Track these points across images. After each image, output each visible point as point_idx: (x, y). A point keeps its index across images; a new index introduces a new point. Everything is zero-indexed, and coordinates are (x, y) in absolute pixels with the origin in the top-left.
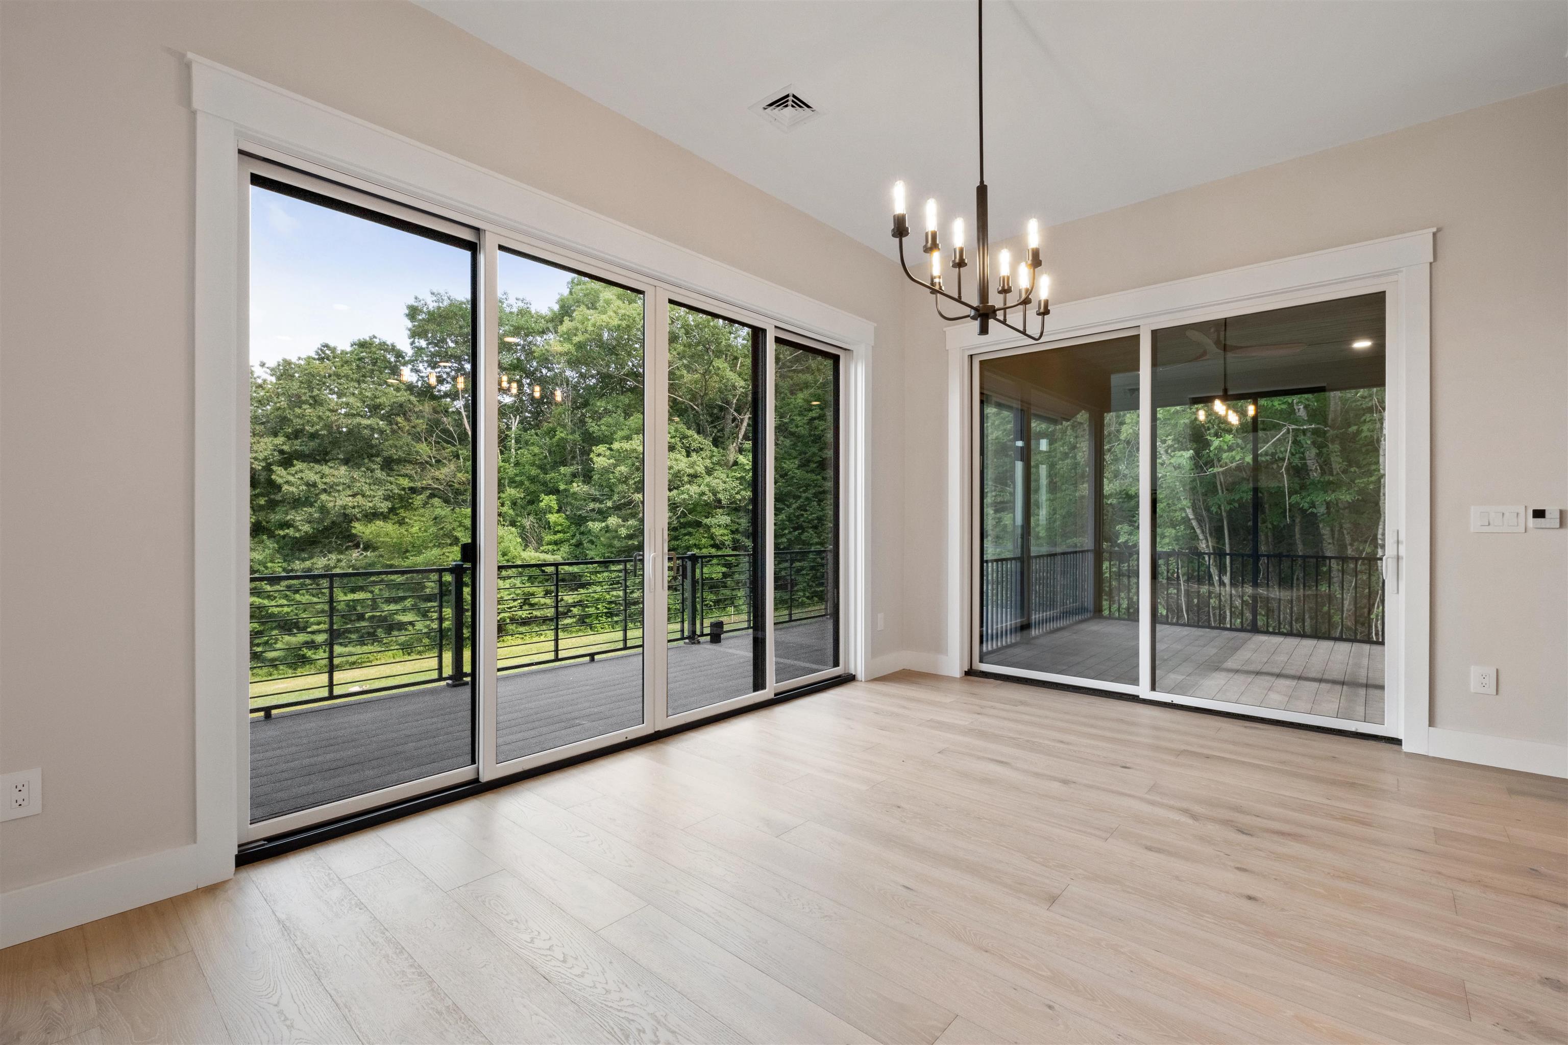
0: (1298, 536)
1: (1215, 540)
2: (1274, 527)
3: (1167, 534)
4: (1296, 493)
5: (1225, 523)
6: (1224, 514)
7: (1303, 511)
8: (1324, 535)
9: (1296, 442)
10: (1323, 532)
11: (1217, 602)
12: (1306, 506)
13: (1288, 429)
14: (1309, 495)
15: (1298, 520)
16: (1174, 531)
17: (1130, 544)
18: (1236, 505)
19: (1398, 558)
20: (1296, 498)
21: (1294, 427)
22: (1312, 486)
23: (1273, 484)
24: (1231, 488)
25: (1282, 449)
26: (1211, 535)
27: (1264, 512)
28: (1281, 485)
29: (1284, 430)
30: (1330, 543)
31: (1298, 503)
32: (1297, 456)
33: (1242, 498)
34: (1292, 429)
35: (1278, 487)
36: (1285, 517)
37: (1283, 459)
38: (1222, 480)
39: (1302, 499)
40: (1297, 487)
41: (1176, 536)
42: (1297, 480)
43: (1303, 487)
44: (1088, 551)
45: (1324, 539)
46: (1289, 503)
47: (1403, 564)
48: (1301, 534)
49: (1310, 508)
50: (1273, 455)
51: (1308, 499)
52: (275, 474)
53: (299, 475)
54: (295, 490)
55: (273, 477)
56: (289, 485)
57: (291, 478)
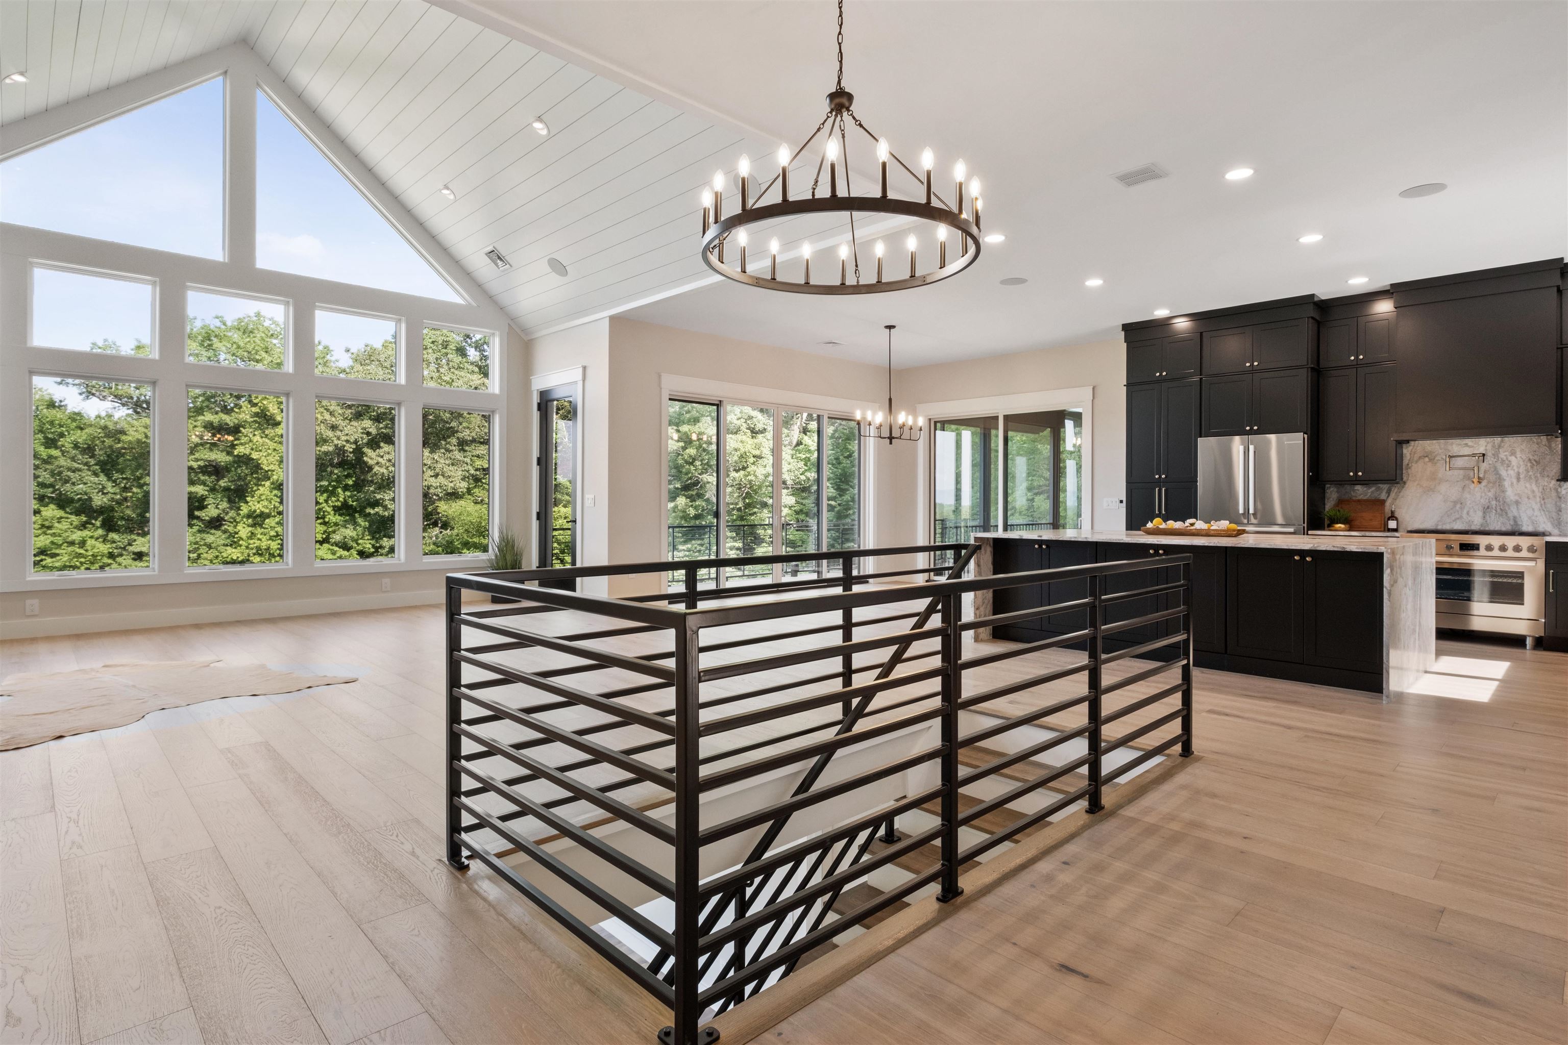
19: (1082, 520)
47: (1083, 523)
52: (366, 456)
53: (387, 457)
54: (385, 471)
55: (365, 459)
56: (379, 466)
57: (380, 460)
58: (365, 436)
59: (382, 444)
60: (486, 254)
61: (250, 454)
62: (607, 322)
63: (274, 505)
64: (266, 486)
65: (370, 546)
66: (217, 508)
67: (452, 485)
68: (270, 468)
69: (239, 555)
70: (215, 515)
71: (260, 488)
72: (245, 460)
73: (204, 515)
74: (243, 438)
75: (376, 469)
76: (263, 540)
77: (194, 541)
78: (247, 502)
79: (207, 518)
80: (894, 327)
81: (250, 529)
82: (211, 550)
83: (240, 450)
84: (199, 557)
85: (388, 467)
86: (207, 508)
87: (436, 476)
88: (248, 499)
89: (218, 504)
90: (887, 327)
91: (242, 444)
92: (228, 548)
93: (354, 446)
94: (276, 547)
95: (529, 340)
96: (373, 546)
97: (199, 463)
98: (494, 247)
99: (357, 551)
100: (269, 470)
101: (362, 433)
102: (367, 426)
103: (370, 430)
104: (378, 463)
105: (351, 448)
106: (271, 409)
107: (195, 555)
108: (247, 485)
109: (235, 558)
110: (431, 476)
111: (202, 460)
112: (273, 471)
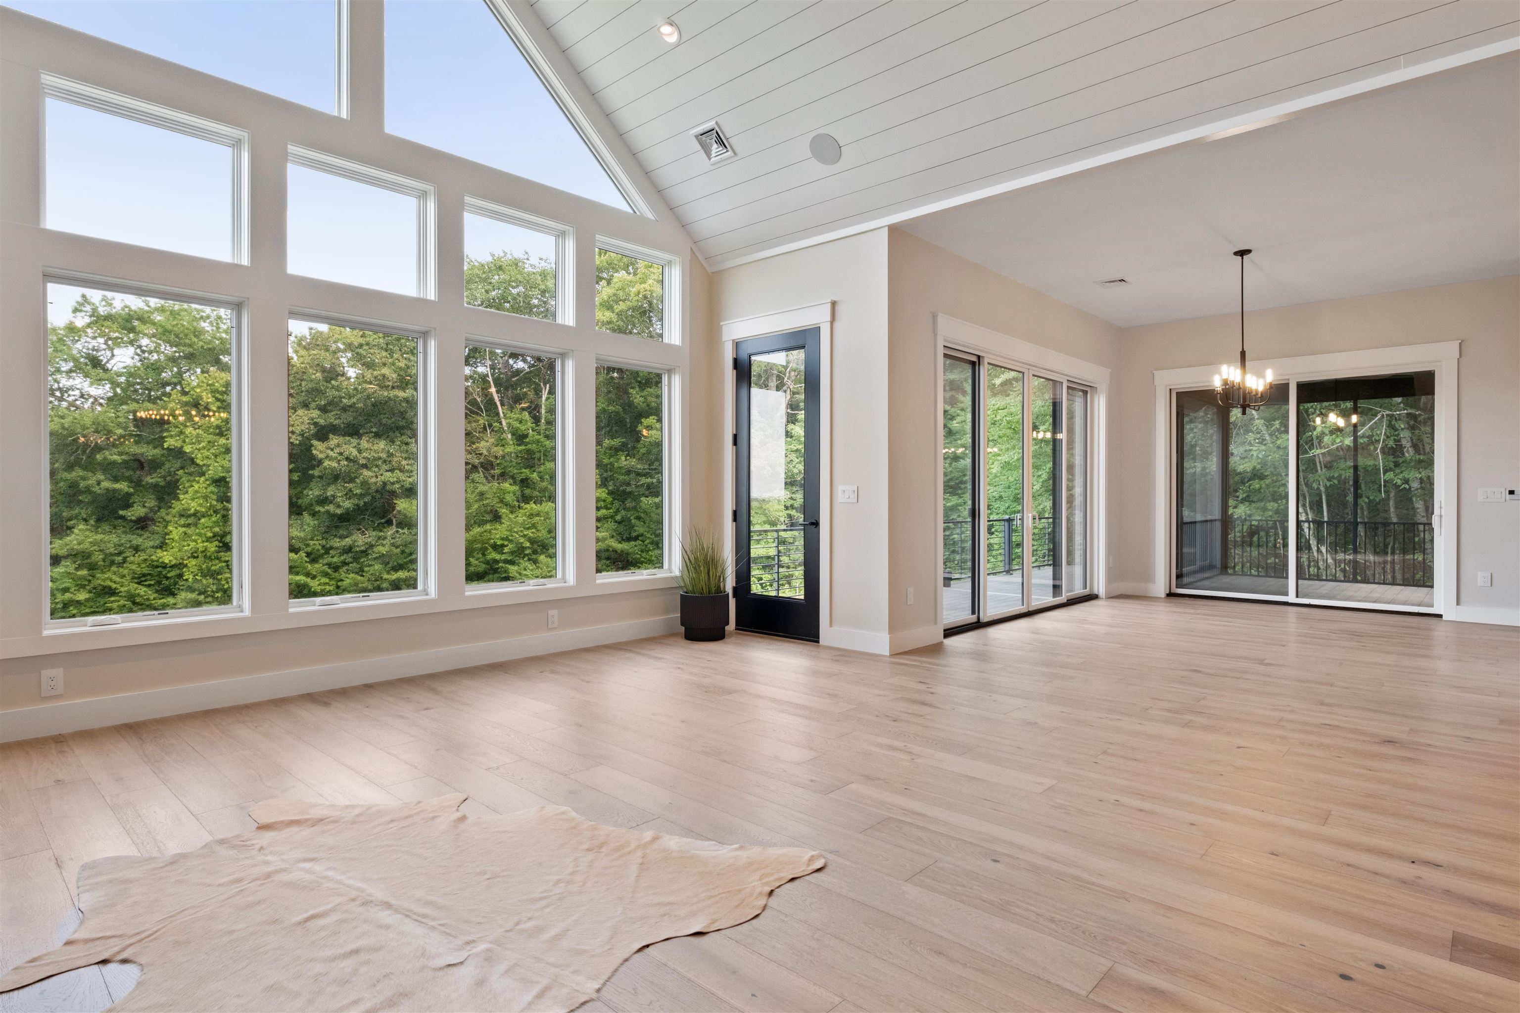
0: (1392, 510)
1: (1314, 513)
2: (1370, 501)
3: (1270, 508)
4: (1391, 470)
5: (1324, 497)
6: (1322, 489)
7: (1397, 486)
8: (1418, 508)
9: (1391, 426)
10: (1416, 505)
11: (1316, 570)
12: (1399, 482)
13: (1383, 415)
14: (1402, 472)
15: (1392, 495)
16: (1276, 505)
17: (1236, 517)
18: (1336, 482)
19: (1441, 516)
20: (1390, 475)
21: (1388, 412)
22: (1405, 465)
23: (1370, 462)
24: (1328, 466)
25: (1378, 432)
26: (1311, 508)
27: (1361, 488)
28: (1377, 463)
29: (1379, 416)
30: (1423, 517)
31: (1392, 480)
32: (1392, 438)
33: (1340, 476)
34: (1387, 415)
35: (1374, 465)
36: (1380, 491)
37: (1379, 441)
38: (1322, 460)
39: (1395, 476)
40: (1392, 465)
41: (1277, 509)
42: (1391, 458)
43: (1397, 465)
44: (1215, 520)
45: (1418, 513)
46: (1385, 481)
47: (1443, 520)
48: (1396, 508)
49: (1403, 484)
50: (1369, 437)
51: (1401, 476)
52: (315, 449)
53: (337, 450)
54: (336, 465)
55: (314, 452)
56: (330, 460)
57: (331, 453)
58: (312, 427)
59: (331, 436)
60: (696, 137)
61: (182, 447)
62: (885, 233)
63: (211, 503)
64: (201, 482)
65: (320, 548)
66: (144, 506)
67: (411, 480)
68: (205, 462)
69: (171, 558)
70: (142, 515)
71: (194, 484)
72: (178, 453)
73: (129, 514)
74: (173, 429)
75: (326, 463)
76: (199, 541)
77: (118, 543)
78: (178, 499)
79: (133, 518)
80: (1248, 251)
81: (184, 529)
82: (139, 553)
83: (170, 443)
84: (125, 560)
85: (339, 461)
86: (133, 506)
87: (392, 470)
88: (181, 497)
89: (145, 502)
90: (1236, 253)
91: (171, 436)
92: (159, 551)
93: (300, 438)
94: (213, 549)
95: (713, 273)
96: (323, 547)
97: (123, 457)
98: (717, 123)
99: (305, 553)
100: (204, 465)
101: (309, 423)
102: (314, 415)
103: (318, 420)
104: (327, 457)
105: (297, 440)
106: (205, 398)
107: (120, 558)
108: (178, 481)
109: (167, 561)
110: (387, 471)
111: (127, 453)
112: (209, 466)
